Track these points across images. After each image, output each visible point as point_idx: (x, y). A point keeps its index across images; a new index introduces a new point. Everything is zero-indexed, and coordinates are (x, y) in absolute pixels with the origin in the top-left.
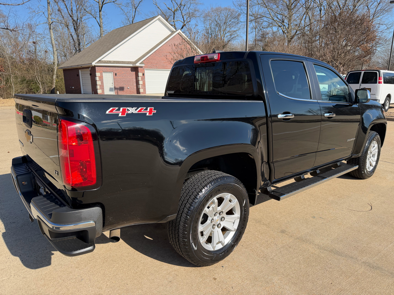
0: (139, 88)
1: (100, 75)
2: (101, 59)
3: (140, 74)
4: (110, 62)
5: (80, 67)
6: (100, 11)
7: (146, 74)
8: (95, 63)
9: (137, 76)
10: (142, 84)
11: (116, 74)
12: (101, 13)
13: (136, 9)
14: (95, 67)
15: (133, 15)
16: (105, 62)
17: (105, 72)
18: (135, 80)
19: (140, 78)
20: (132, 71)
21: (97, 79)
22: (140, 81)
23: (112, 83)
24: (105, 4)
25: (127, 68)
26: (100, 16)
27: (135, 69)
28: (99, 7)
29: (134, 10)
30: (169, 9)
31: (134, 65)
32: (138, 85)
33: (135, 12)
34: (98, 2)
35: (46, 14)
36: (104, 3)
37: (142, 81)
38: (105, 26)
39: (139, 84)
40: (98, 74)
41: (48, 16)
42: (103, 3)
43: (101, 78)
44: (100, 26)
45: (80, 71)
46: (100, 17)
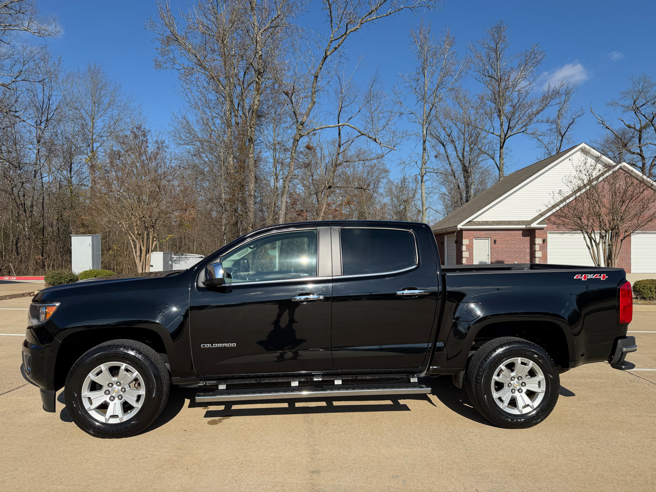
1: (468, 243)
2: (473, 219)
3: (538, 241)
4: (487, 223)
5: (444, 231)
6: (501, 148)
7: (549, 240)
8: (462, 226)
9: (532, 243)
10: (541, 256)
11: (495, 241)
12: (503, 150)
13: (562, 137)
14: (462, 230)
15: (559, 145)
16: (479, 223)
17: (477, 238)
18: (528, 250)
19: (537, 248)
20: (524, 235)
21: (464, 248)
22: (536, 252)
23: (488, 255)
24: (510, 136)
25: (516, 232)
26: (500, 155)
27: (530, 233)
28: (501, 142)
29: (560, 138)
30: (629, 127)
31: (528, 226)
32: (534, 259)
33: (562, 141)
34: (500, 136)
35: (420, 163)
36: (507, 137)
37: (541, 252)
38: (506, 169)
39: (535, 257)
40: (465, 242)
41: (422, 166)
42: (505, 136)
43: (470, 248)
44: (499, 170)
45: (446, 237)
46: (500, 157)
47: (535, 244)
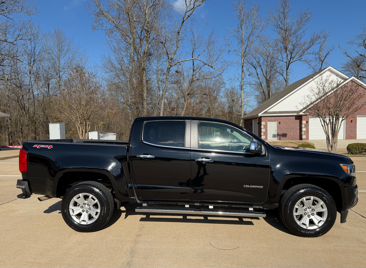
0: (301, 134)
1: (264, 124)
2: (268, 110)
4: (275, 113)
5: (252, 117)
6: (287, 69)
7: (310, 122)
8: (261, 114)
9: (301, 123)
10: (305, 130)
11: (280, 123)
12: (288, 70)
13: (322, 62)
14: (261, 117)
15: (320, 67)
16: (271, 113)
17: (269, 121)
18: (298, 127)
19: (303, 126)
20: (296, 119)
21: (262, 127)
22: (303, 128)
23: (276, 131)
24: (292, 62)
25: (291, 117)
26: (286, 73)
27: (299, 118)
28: (287, 66)
29: (321, 63)
30: (361, 55)
31: (298, 114)
34: (286, 62)
35: (240, 79)
37: (305, 128)
38: (290, 81)
39: (302, 131)
40: (263, 123)
41: (241, 81)
42: (289, 62)
43: (266, 127)
44: (286, 82)
45: (253, 121)
46: (286, 74)
47: (302, 124)
